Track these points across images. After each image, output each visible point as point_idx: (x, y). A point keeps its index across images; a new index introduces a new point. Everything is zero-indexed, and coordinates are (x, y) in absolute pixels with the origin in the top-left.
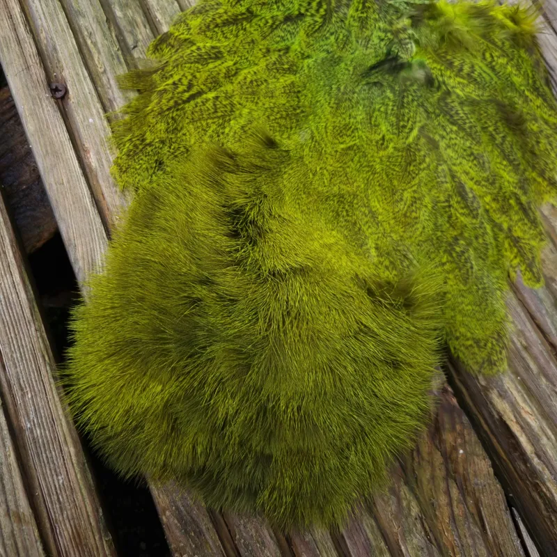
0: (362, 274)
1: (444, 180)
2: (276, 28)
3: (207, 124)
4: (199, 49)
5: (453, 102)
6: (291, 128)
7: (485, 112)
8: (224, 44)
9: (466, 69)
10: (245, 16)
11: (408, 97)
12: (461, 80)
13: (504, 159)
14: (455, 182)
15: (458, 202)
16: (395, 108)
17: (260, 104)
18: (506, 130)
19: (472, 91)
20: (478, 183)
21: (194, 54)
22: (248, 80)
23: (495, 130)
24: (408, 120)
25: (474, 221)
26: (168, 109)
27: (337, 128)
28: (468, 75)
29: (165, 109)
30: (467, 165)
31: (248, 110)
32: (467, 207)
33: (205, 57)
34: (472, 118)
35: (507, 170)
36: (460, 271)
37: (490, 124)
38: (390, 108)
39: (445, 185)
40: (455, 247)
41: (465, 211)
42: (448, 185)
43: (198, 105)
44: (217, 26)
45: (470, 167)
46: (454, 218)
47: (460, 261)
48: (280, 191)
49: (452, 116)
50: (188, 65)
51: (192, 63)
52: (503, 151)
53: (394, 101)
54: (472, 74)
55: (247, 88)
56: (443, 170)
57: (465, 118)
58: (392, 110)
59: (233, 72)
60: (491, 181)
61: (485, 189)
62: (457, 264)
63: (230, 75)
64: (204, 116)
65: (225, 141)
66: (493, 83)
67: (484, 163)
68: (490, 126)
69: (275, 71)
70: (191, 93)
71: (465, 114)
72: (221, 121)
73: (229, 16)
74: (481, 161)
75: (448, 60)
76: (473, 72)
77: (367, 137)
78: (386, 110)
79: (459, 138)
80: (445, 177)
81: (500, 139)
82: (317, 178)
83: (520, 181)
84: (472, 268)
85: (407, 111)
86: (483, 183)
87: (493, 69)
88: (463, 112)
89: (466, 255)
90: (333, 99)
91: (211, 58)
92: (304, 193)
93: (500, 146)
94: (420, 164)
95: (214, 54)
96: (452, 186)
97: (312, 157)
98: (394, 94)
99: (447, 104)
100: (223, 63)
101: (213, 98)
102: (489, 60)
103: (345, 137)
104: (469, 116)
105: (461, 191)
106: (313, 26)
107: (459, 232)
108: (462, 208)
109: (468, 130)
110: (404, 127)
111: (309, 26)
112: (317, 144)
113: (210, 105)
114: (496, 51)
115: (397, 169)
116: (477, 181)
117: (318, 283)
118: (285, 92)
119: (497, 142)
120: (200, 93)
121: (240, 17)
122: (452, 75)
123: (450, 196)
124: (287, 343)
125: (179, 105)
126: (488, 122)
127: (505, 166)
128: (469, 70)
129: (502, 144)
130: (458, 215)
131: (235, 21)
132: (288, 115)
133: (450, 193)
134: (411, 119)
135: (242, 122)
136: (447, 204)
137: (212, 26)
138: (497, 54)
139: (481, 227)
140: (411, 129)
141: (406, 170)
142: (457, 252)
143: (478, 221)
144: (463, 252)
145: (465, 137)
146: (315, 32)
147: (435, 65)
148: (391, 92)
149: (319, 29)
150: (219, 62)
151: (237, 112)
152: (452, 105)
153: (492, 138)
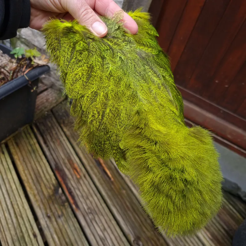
2: (103, 65)
3: (115, 122)
4: (88, 97)
8: (94, 88)
9: (148, 44)
10: (90, 71)
12: (150, 49)
17: (124, 101)
21: (89, 100)
22: (113, 95)
26: (99, 126)
28: (150, 46)
29: (98, 127)
31: (123, 106)
33: (93, 98)
43: (108, 118)
44: (86, 83)
50: (91, 106)
51: (91, 104)
55: (116, 98)
59: (106, 96)
64: (113, 120)
65: (125, 123)
69: (118, 85)
70: (101, 115)
72: (118, 117)
73: (86, 75)
75: (142, 43)
76: (150, 44)
91: (95, 97)
95: (95, 94)
100: (100, 95)
101: (109, 111)
113: (111, 114)
120: (104, 112)
121: (89, 73)
122: (147, 48)
125: (101, 122)
131: (89, 76)
135: (124, 112)
137: (85, 84)
147: (141, 47)
151: (120, 110)
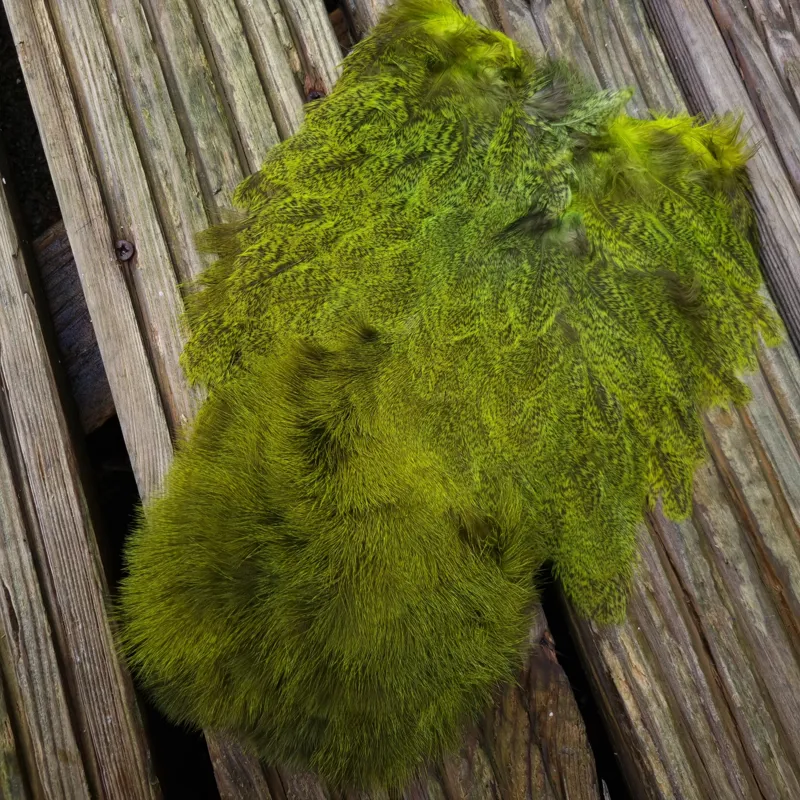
0: (457, 507)
1: (578, 384)
2: (392, 174)
3: (296, 306)
4: (294, 202)
5: (607, 276)
6: (397, 313)
7: (649, 290)
8: (325, 196)
9: (634, 228)
10: (354, 157)
11: (549, 271)
12: (625, 245)
13: (664, 353)
14: (593, 386)
15: (593, 413)
16: (530, 287)
17: (362, 281)
18: (675, 313)
19: (635, 260)
20: (623, 387)
21: (288, 210)
22: (350, 249)
23: (658, 314)
24: (545, 303)
25: (611, 436)
26: (252, 284)
27: (454, 313)
28: (635, 236)
29: (248, 283)
30: (613, 363)
31: (346, 290)
32: (604, 419)
33: (301, 214)
34: (629, 299)
35: (666, 367)
36: (583, 499)
37: (653, 306)
38: (525, 286)
39: (580, 390)
40: (582, 470)
41: (600, 424)
42: (585, 391)
43: (287, 280)
44: (318, 171)
45: (617, 366)
46: (585, 433)
47: (585, 487)
48: (373, 399)
49: (602, 297)
50: (278, 225)
51: (284, 223)
52: (664, 342)
53: (530, 277)
54: (641, 236)
55: (348, 259)
56: (580, 370)
57: (620, 299)
58: (527, 289)
59: (333, 237)
60: (641, 384)
61: (631, 395)
62: (580, 490)
63: (329, 241)
64: (293, 295)
65: (315, 329)
66: (667, 247)
67: (635, 361)
68: (652, 309)
69: (385, 235)
70: (280, 263)
71: (620, 293)
72: (312, 302)
73: (335, 157)
74: (632, 358)
75: (611, 214)
76: (642, 233)
77: (489, 326)
78: (519, 288)
79: (607, 327)
80: (581, 380)
81: (663, 327)
82: (421, 380)
83: (682, 380)
84: (599, 495)
85: (545, 290)
86: (631, 386)
87: (671, 225)
88: (616, 290)
89: (594, 480)
90: (453, 273)
91: (308, 217)
92: (403, 401)
93: (662, 336)
94: (551, 364)
95: (312, 210)
96: (588, 393)
98: (533, 266)
99: (599, 279)
100: (321, 223)
101: (306, 271)
102: (668, 212)
103: (462, 325)
104: (626, 297)
105: (599, 398)
106: (440, 169)
107: (589, 450)
108: (597, 420)
109: (621, 316)
110: (538, 313)
111: (435, 170)
112: (426, 335)
113: (300, 281)
114: (679, 201)
115: (521, 372)
116: (623, 384)
117: (403, 521)
118: (393, 266)
119: (658, 330)
120: (290, 264)
121: (348, 158)
122: (613, 237)
123: (583, 406)
124: (358, 593)
125: (265, 278)
126: (651, 303)
127: (664, 362)
128: (637, 228)
129: (665, 333)
130: (591, 429)
131: (341, 165)
132: (394, 296)
133: (585, 402)
134: (548, 302)
135: (338, 304)
136: (578, 416)
137: (312, 171)
138: (680, 205)
139: (618, 444)
140: (547, 317)
141: (532, 372)
142: (583, 476)
143: (616, 437)
144: (590, 476)
145: (616, 327)
146: (441, 178)
147: (594, 221)
148: (529, 263)
149: (447, 172)
150: (317, 223)
151: (333, 292)
152: (606, 281)
153: (653, 324)
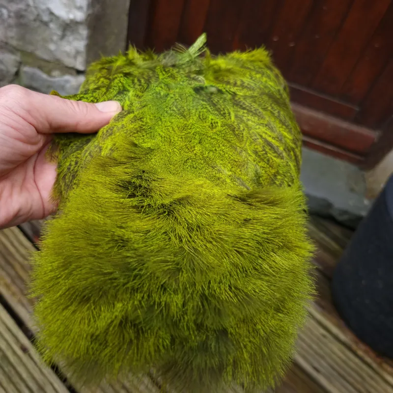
1: (256, 138)
5: (239, 99)
7: (262, 100)
9: (239, 83)
11: (214, 101)
13: (283, 125)
14: (263, 138)
15: (270, 150)
16: (212, 107)
18: (278, 108)
19: (246, 92)
20: (274, 139)
23: (272, 109)
24: (224, 110)
28: (241, 85)
30: (264, 129)
32: (275, 152)
34: (254, 105)
37: (268, 106)
38: (209, 108)
39: (258, 140)
41: (275, 154)
42: (260, 141)
46: (271, 161)
49: (241, 106)
52: (281, 120)
53: (209, 105)
56: (253, 133)
57: (250, 106)
61: (278, 143)
75: (225, 81)
76: (244, 84)
85: (219, 106)
88: (247, 103)
93: (278, 117)
96: (263, 141)
97: (164, 145)
99: (236, 100)
104: (252, 104)
105: (269, 144)
107: (276, 170)
108: (273, 153)
110: (225, 114)
112: (165, 139)
119: (276, 115)
122: (231, 87)
123: (264, 146)
126: (266, 105)
130: (273, 158)
136: (264, 152)
145: (254, 116)
147: (219, 85)
